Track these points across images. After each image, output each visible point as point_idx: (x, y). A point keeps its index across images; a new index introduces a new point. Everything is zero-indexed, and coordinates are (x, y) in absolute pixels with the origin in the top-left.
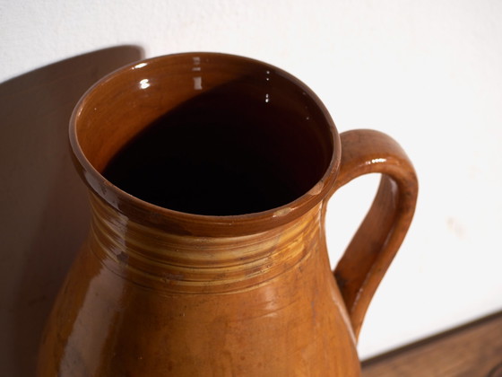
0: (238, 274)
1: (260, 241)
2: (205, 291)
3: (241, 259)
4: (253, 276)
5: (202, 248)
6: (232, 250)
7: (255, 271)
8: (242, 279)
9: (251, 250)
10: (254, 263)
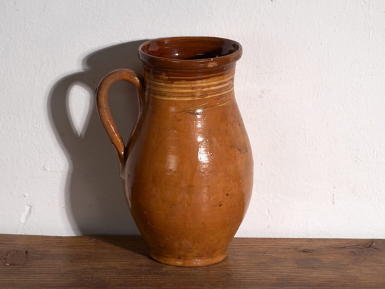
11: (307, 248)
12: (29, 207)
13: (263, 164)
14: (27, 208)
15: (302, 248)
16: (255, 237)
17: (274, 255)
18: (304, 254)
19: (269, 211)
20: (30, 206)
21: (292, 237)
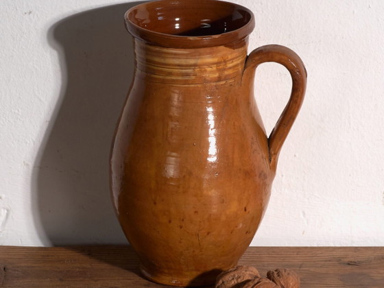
0: (178, 75)
1: (187, 57)
2: (163, 82)
3: (179, 65)
4: (187, 78)
5: (160, 54)
6: (173, 58)
7: (187, 75)
8: (180, 78)
9: (183, 61)
10: (186, 71)
11: (352, 259)
12: (6, 211)
13: (297, 155)
14: (4, 212)
15: (347, 260)
16: (287, 245)
17: (312, 270)
18: (349, 267)
19: (304, 213)
20: (8, 210)
21: (332, 245)
